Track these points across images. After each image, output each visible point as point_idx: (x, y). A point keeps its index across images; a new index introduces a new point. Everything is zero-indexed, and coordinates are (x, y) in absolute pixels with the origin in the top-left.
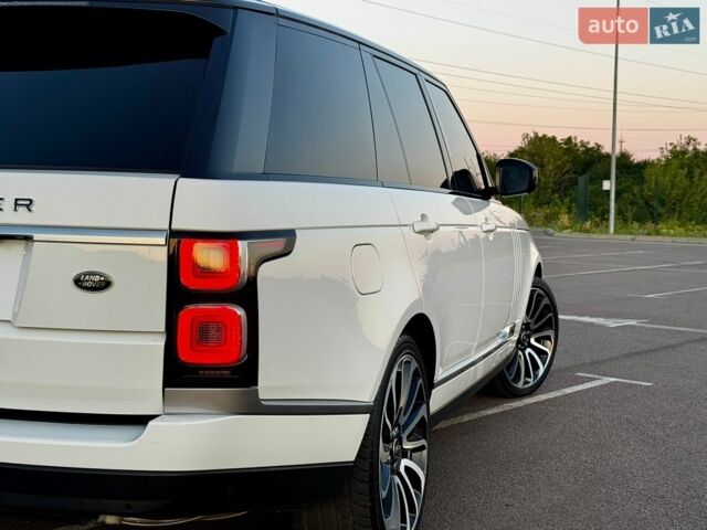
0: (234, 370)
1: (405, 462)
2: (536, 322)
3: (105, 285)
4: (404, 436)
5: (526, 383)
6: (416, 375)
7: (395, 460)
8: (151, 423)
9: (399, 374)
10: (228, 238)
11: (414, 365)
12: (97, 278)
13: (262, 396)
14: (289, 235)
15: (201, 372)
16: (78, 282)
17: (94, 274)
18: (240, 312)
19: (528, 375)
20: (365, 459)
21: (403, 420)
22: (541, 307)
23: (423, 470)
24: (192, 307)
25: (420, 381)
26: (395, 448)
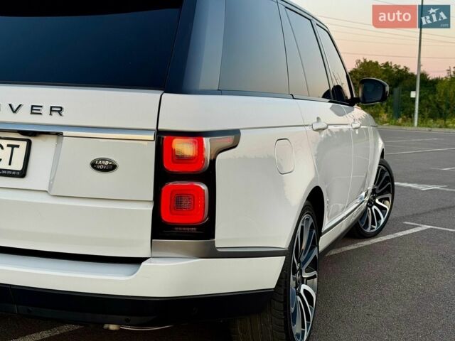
0: (199, 227)
1: (304, 287)
2: (380, 188)
3: (112, 167)
4: (304, 269)
5: (372, 229)
6: (312, 227)
7: (298, 286)
8: (143, 264)
9: (302, 227)
10: (197, 136)
11: (311, 221)
12: (107, 163)
13: (217, 246)
14: (236, 133)
15: (176, 229)
16: (94, 165)
17: (105, 160)
18: (204, 187)
19: (373, 223)
20: (281, 286)
21: (302, 259)
22: (383, 178)
23: (315, 291)
24: (171, 184)
25: (314, 232)
26: (298, 278)
